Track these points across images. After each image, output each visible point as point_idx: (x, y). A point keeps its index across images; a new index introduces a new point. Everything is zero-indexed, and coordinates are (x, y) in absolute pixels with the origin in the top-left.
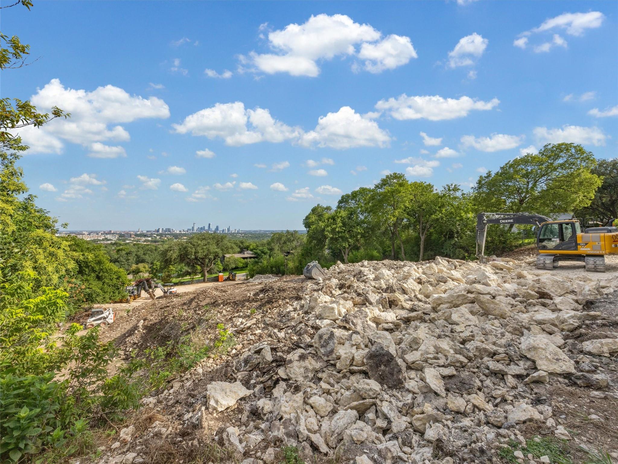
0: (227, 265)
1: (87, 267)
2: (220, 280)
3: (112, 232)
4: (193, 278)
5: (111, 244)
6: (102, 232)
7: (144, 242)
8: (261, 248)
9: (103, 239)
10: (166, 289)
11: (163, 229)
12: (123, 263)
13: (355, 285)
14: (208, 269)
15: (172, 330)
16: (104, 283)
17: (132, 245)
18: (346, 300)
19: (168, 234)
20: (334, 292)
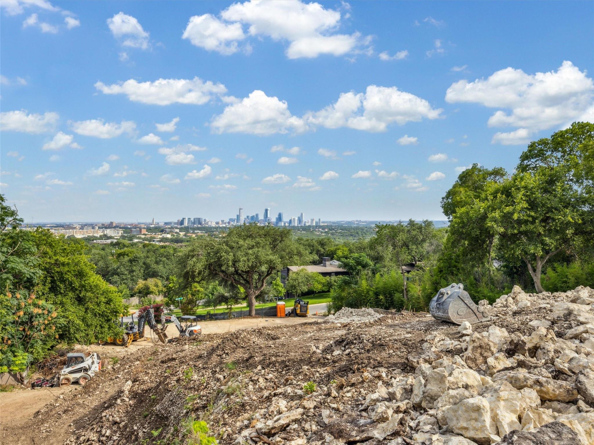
0: (293, 287)
1: (63, 280)
2: (279, 314)
3: (114, 225)
4: (231, 308)
5: (113, 245)
6: (100, 225)
7: (160, 241)
8: (356, 255)
9: (100, 236)
10: (183, 324)
11: (189, 219)
12: (124, 277)
13: (551, 347)
14: (257, 293)
15: (172, 405)
16: (87, 309)
17: (141, 246)
18: (520, 388)
19: (198, 229)
20: (491, 361)
